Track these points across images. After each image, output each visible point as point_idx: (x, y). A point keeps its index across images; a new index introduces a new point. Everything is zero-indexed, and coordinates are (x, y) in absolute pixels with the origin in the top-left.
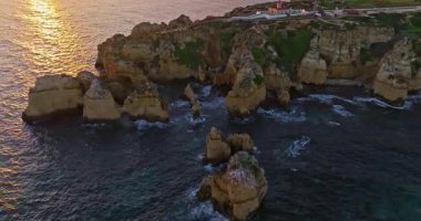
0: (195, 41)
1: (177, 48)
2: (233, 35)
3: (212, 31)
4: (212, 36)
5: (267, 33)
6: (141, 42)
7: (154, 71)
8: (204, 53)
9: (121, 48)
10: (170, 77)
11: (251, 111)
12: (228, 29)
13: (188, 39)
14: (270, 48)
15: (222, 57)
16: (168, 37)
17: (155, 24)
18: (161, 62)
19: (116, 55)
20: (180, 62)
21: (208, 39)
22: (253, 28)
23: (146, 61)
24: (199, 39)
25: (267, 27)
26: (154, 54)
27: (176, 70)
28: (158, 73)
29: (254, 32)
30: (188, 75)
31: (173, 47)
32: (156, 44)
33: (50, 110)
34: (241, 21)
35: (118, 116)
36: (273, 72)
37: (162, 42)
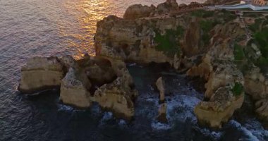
0: (175, 29)
1: (158, 34)
2: (214, 24)
3: (194, 19)
4: (193, 24)
5: (252, 28)
6: (127, 27)
7: (134, 53)
8: (182, 41)
9: (109, 30)
10: (148, 61)
11: (223, 123)
12: (209, 18)
13: (169, 27)
14: (254, 46)
15: (199, 45)
16: (151, 23)
17: (146, 6)
18: (141, 46)
19: (104, 36)
20: (158, 48)
21: (188, 27)
22: (237, 20)
23: (129, 44)
24: (179, 27)
25: (253, 21)
26: (137, 39)
27: (153, 55)
28: (137, 56)
29: (238, 25)
30: (164, 61)
31: (154, 33)
32: (140, 29)
33: (38, 86)
34: (224, 11)
35: (88, 105)
36: (254, 77)
37: (145, 28)
